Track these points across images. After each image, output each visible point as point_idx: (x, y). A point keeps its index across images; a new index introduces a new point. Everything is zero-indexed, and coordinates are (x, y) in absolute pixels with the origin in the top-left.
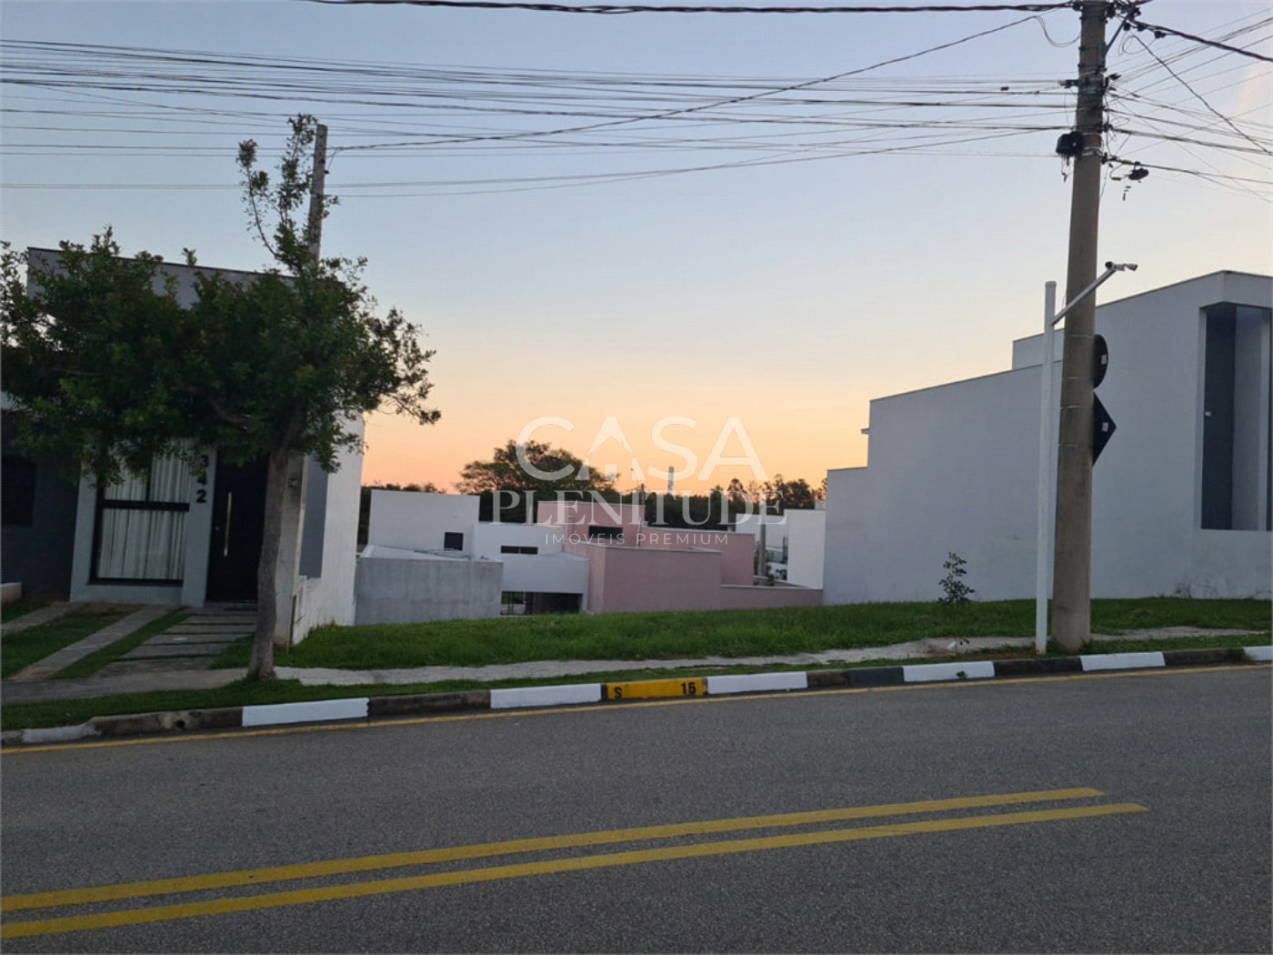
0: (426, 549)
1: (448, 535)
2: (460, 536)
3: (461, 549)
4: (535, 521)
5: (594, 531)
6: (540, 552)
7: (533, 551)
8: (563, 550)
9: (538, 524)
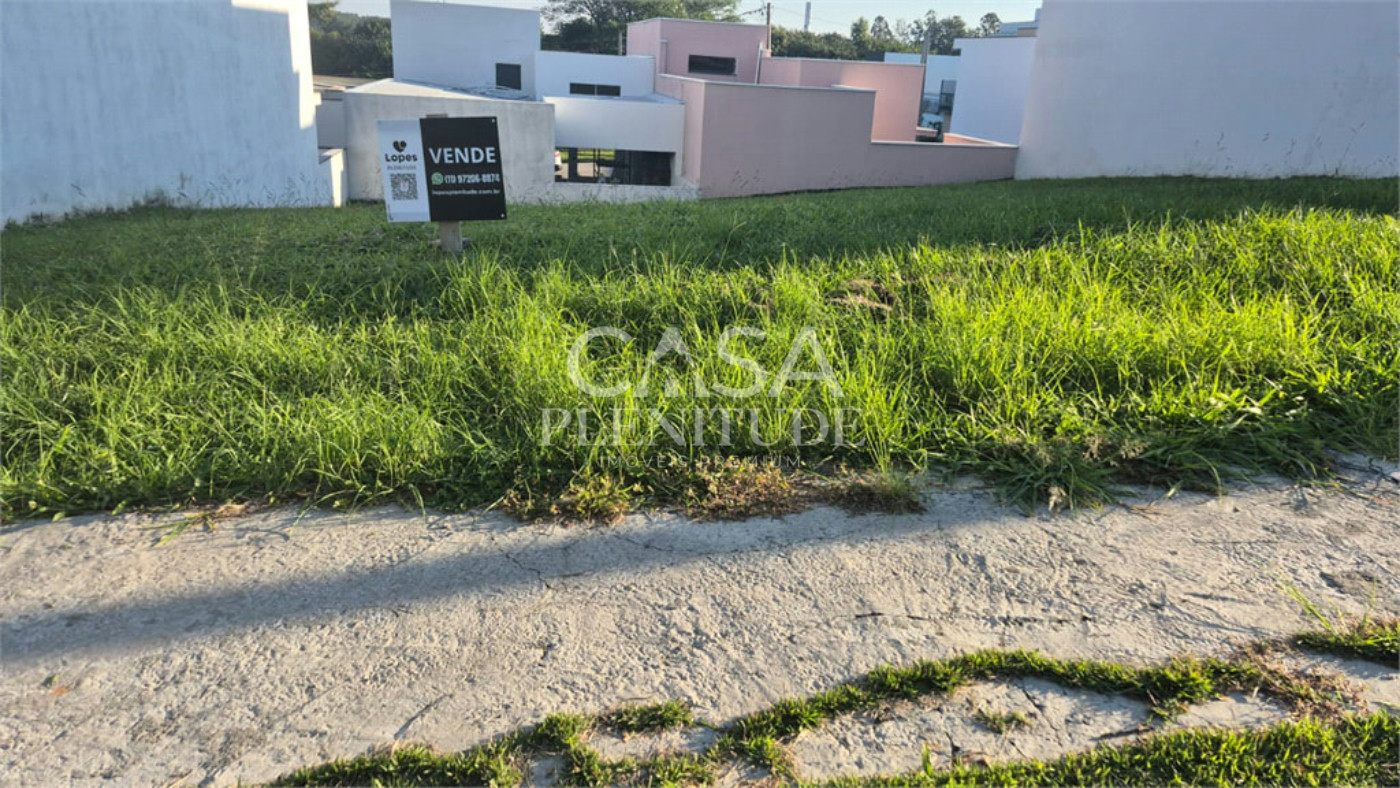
0: (468, 85)
1: (500, 67)
2: (517, 68)
3: (518, 87)
4: (624, 54)
5: (698, 65)
6: (622, 93)
7: (612, 91)
8: (654, 91)
9: (628, 56)
